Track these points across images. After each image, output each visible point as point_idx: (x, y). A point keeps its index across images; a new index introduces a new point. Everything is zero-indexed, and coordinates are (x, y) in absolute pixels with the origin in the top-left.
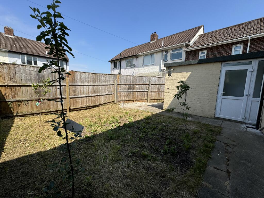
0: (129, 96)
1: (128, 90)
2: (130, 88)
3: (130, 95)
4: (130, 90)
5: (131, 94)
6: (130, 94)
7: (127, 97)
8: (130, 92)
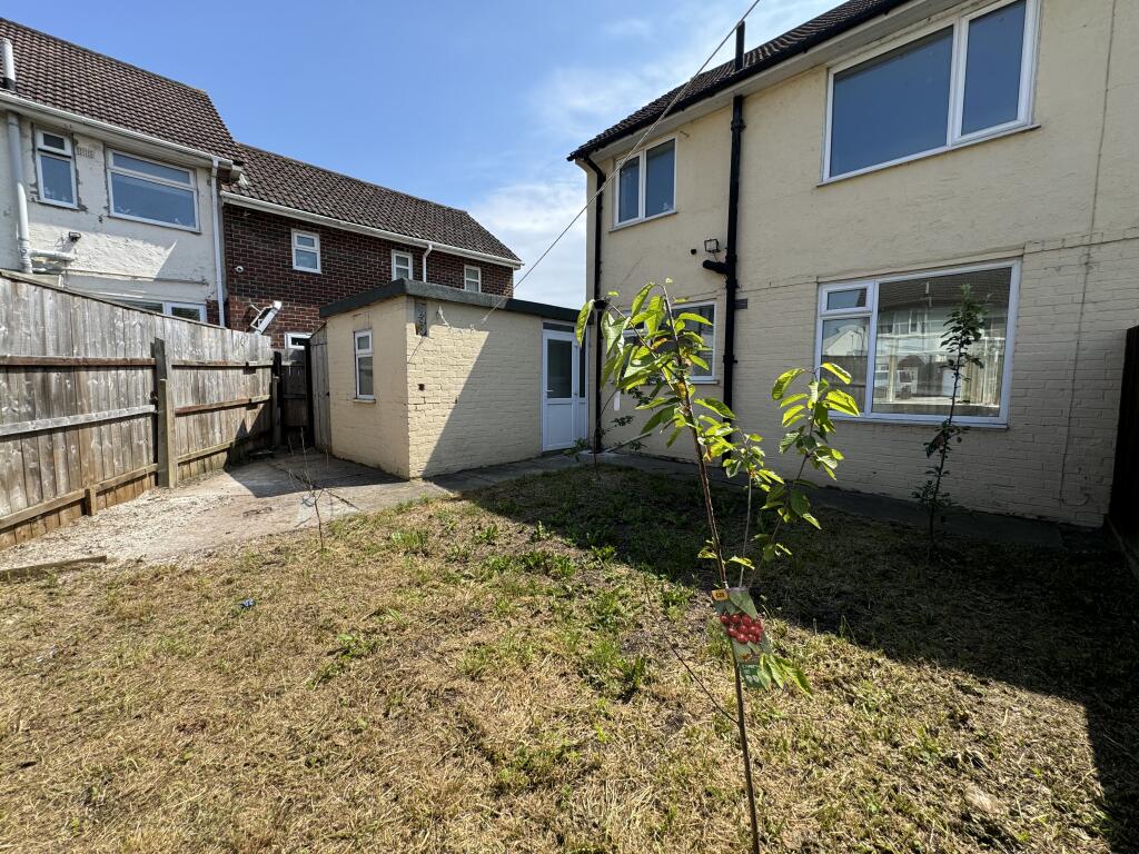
0: (44, 469)
1: (32, 417)
2: (46, 401)
3: (52, 464)
4: (48, 413)
5: (59, 453)
6: (51, 454)
7: (29, 479)
8: (51, 431)
